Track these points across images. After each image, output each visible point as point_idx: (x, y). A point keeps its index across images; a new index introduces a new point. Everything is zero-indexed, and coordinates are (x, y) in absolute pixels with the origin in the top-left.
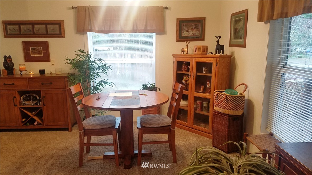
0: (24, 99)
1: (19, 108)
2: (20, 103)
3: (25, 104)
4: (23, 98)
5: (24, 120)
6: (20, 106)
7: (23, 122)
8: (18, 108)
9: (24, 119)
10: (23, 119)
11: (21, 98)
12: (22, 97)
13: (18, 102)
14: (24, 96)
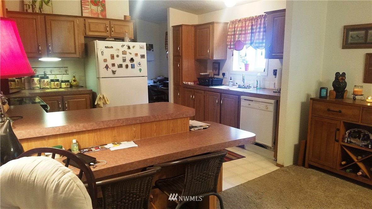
0: (350, 135)
1: (341, 145)
2: (343, 139)
3: (351, 142)
4: (349, 133)
5: (343, 163)
6: (343, 144)
7: (341, 165)
8: (339, 145)
9: (344, 161)
10: (342, 161)
11: (347, 133)
12: (348, 131)
13: (341, 137)
14: (350, 130)
